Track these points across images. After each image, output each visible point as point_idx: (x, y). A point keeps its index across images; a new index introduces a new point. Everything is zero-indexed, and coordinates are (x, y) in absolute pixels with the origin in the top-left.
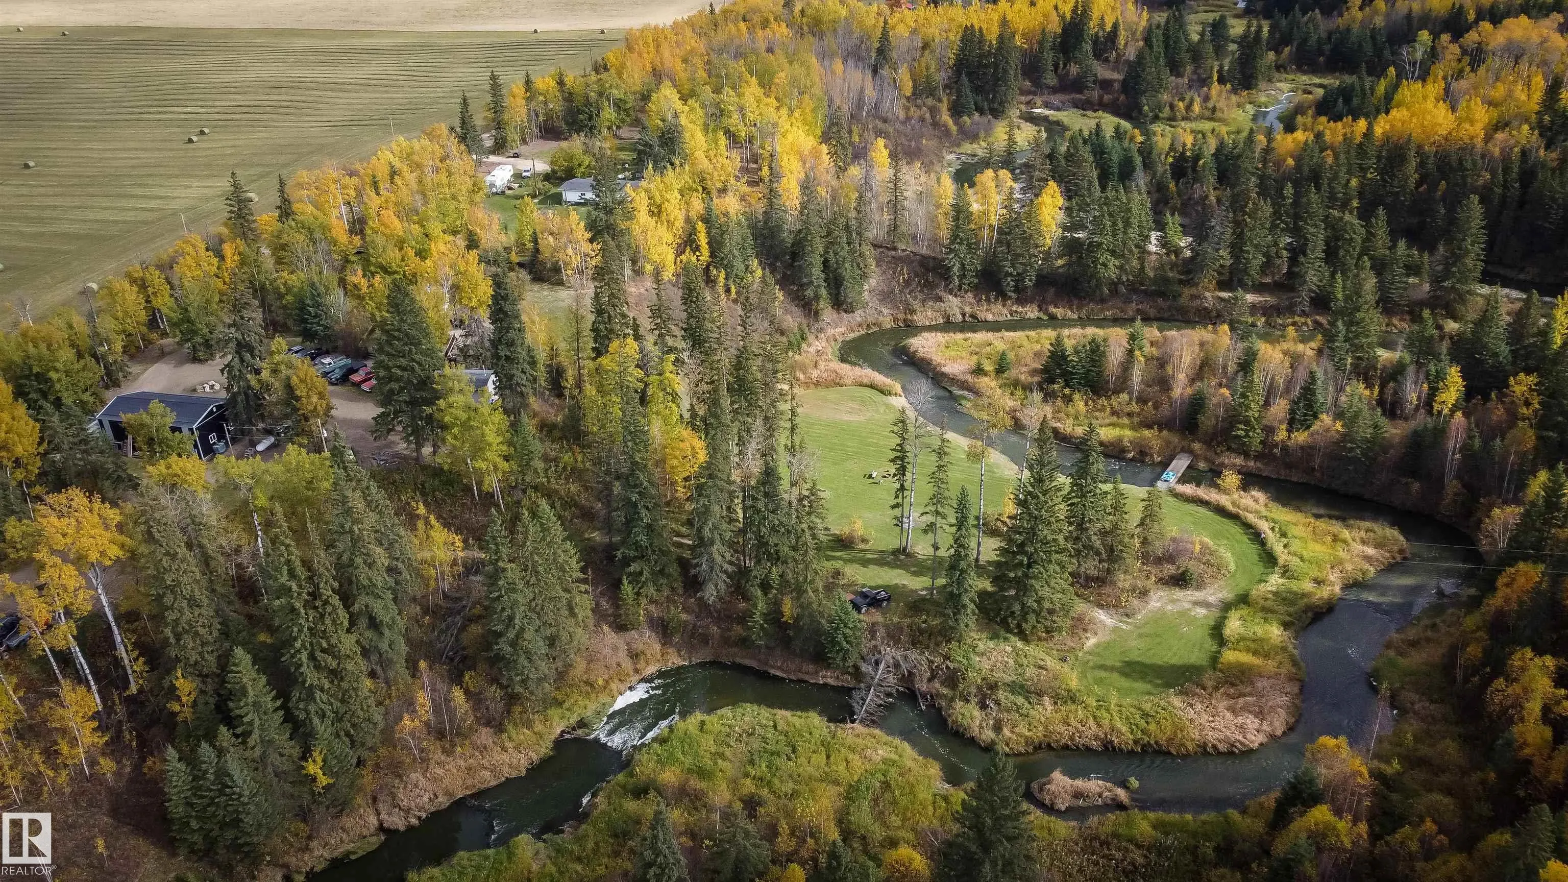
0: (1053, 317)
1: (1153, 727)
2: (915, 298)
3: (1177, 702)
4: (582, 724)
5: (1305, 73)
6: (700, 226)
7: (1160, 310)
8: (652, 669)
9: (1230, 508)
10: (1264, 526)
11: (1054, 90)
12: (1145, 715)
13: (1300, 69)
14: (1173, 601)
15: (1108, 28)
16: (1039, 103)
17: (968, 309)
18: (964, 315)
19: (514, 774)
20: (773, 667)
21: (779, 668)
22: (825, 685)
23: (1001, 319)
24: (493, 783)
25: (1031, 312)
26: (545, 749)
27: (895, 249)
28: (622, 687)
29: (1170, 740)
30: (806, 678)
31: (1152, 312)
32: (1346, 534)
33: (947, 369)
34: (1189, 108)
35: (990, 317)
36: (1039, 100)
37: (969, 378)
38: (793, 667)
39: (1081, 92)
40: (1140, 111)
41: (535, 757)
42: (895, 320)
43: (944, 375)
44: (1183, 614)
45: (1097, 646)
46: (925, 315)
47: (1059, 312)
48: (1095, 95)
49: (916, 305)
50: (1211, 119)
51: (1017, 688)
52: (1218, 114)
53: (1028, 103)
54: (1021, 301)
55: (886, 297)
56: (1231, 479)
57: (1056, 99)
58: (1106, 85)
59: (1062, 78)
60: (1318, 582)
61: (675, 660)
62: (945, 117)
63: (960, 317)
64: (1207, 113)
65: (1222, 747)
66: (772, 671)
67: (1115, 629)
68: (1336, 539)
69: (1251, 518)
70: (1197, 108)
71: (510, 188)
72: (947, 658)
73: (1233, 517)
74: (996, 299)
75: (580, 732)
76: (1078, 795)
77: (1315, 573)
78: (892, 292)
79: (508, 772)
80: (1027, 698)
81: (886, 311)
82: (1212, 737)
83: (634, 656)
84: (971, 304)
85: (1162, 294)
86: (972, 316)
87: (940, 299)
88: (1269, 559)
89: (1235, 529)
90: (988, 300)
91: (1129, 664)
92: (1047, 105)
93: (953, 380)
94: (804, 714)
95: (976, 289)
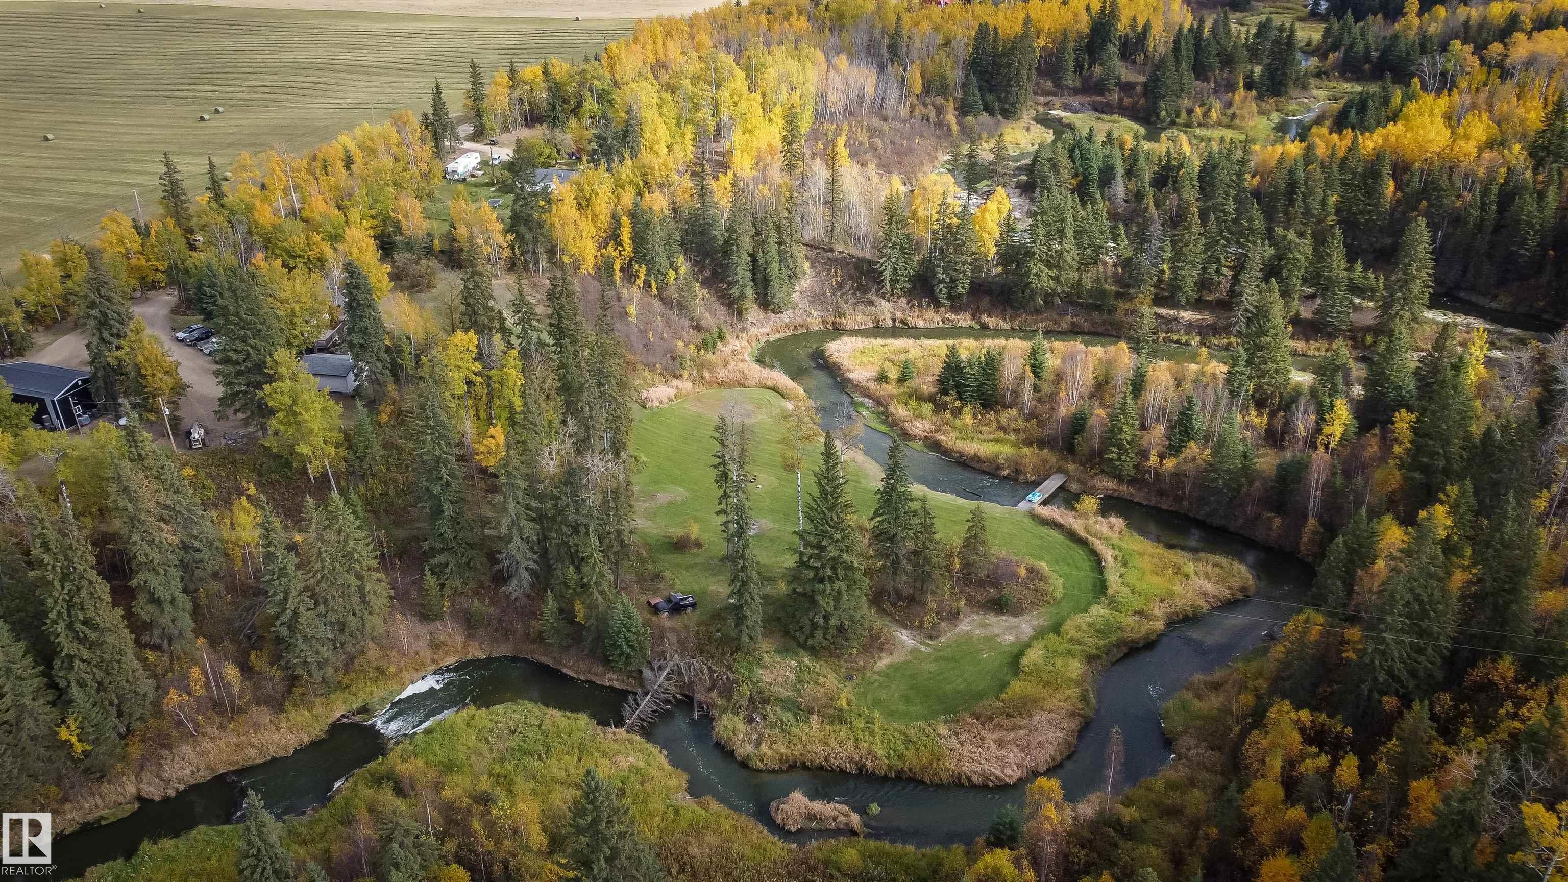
0: (984, 327)
1: (910, 753)
2: (846, 302)
3: (943, 730)
4: (365, 710)
5: (1347, 80)
6: (625, 220)
7: (1094, 324)
8: (451, 660)
9: (1083, 534)
10: (1108, 555)
11: (1076, 92)
12: (908, 741)
13: (1343, 77)
14: (984, 626)
15: (1140, 29)
16: (1058, 104)
17: (899, 315)
18: (894, 320)
19: (281, 754)
20: (565, 666)
21: (570, 668)
22: (612, 688)
23: (933, 326)
24: (259, 761)
25: (964, 320)
26: (318, 730)
27: (832, 251)
28: (416, 675)
29: (923, 768)
30: (594, 679)
31: (1086, 326)
32: (1190, 568)
33: (851, 376)
34: (1206, 114)
35: (921, 323)
36: (1057, 101)
37: (872, 386)
38: (582, 666)
39: (1102, 95)
40: (1158, 116)
41: (306, 739)
42: (824, 322)
43: (849, 381)
44: (990, 639)
45: (889, 666)
46: (856, 318)
47: (991, 322)
48: (1115, 97)
49: (846, 308)
50: (1228, 126)
51: (791, 705)
52: (1237, 122)
53: (1046, 104)
54: (955, 309)
55: (817, 298)
56: (1089, 503)
57: (1075, 102)
58: (1127, 87)
59: (1086, 80)
61: (475, 652)
62: (951, 118)
63: (890, 323)
64: (1225, 120)
65: (976, 779)
66: (565, 670)
67: (914, 651)
68: (1178, 570)
69: (1099, 546)
70: (1214, 115)
71: (473, 176)
72: (730, 668)
73: (1082, 542)
74: (929, 305)
75: (358, 718)
76: (811, 817)
77: (1140, 606)
78: (824, 294)
79: (273, 751)
80: (795, 715)
81: (815, 313)
82: (967, 768)
83: (435, 646)
84: (903, 310)
85: (1097, 308)
86: (903, 322)
87: (871, 303)
88: (1101, 587)
89: (1079, 554)
90: (920, 306)
91: (915, 687)
92: (1066, 107)
93: (857, 387)
94: (574, 715)
95: (910, 294)
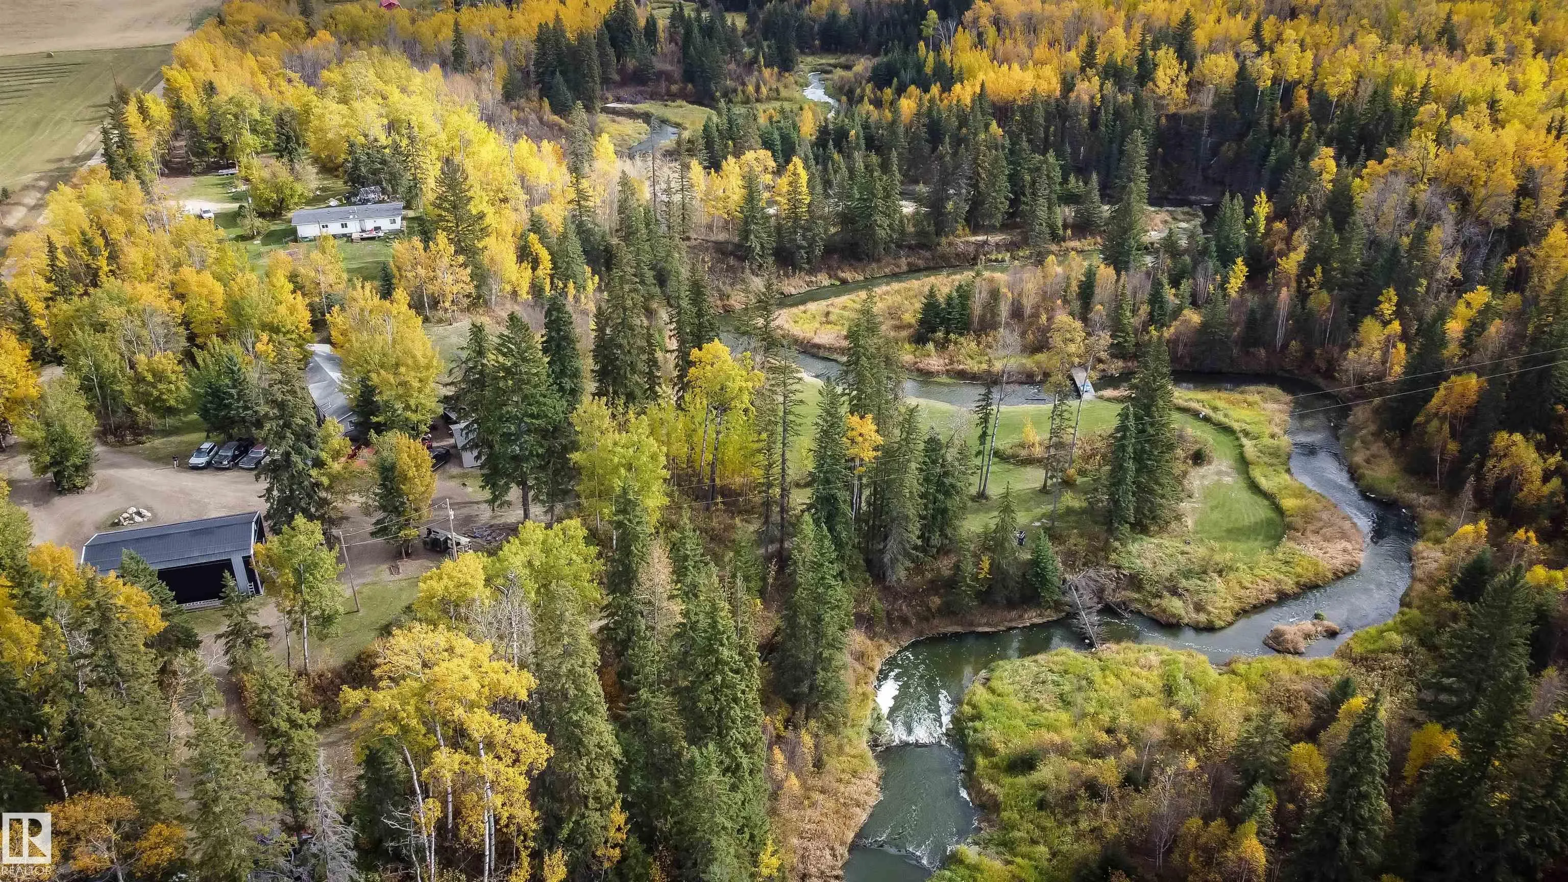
1: (1299, 570)
2: (724, 283)
3: (1295, 546)
4: (877, 734)
8: (878, 664)
10: (1196, 407)
14: (1204, 477)
16: (611, 98)
20: (979, 625)
21: (987, 624)
22: (1033, 625)
24: (865, 816)
25: (824, 280)
26: (875, 767)
28: (870, 689)
29: (1316, 575)
30: (1014, 624)
31: (921, 263)
34: (758, 89)
39: (647, 85)
44: (1218, 484)
50: (777, 99)
51: (1186, 574)
53: (601, 98)
58: (667, 76)
60: (1273, 436)
61: (889, 650)
66: (980, 629)
68: (1249, 404)
69: (1183, 403)
72: (1118, 568)
74: (793, 272)
75: (883, 742)
76: (1306, 636)
77: (1267, 432)
80: (1200, 579)
85: (924, 246)
86: (779, 293)
87: (745, 281)
88: (1227, 430)
90: (786, 275)
91: (1229, 531)
93: (830, 349)
94: (1056, 651)
